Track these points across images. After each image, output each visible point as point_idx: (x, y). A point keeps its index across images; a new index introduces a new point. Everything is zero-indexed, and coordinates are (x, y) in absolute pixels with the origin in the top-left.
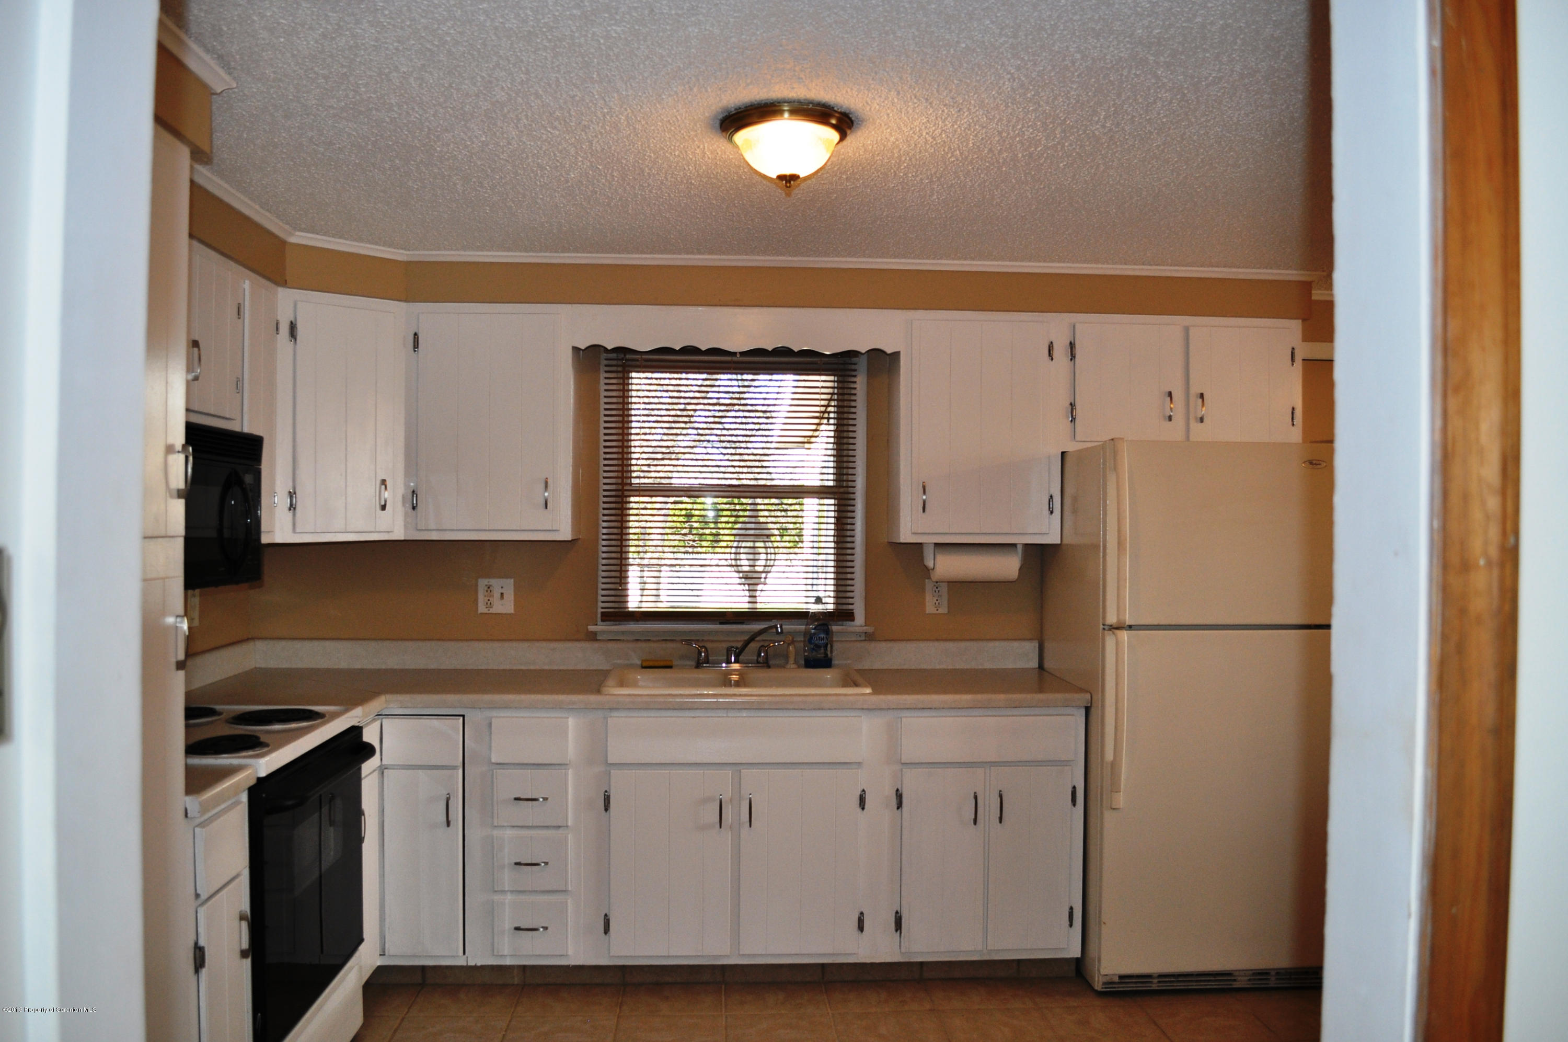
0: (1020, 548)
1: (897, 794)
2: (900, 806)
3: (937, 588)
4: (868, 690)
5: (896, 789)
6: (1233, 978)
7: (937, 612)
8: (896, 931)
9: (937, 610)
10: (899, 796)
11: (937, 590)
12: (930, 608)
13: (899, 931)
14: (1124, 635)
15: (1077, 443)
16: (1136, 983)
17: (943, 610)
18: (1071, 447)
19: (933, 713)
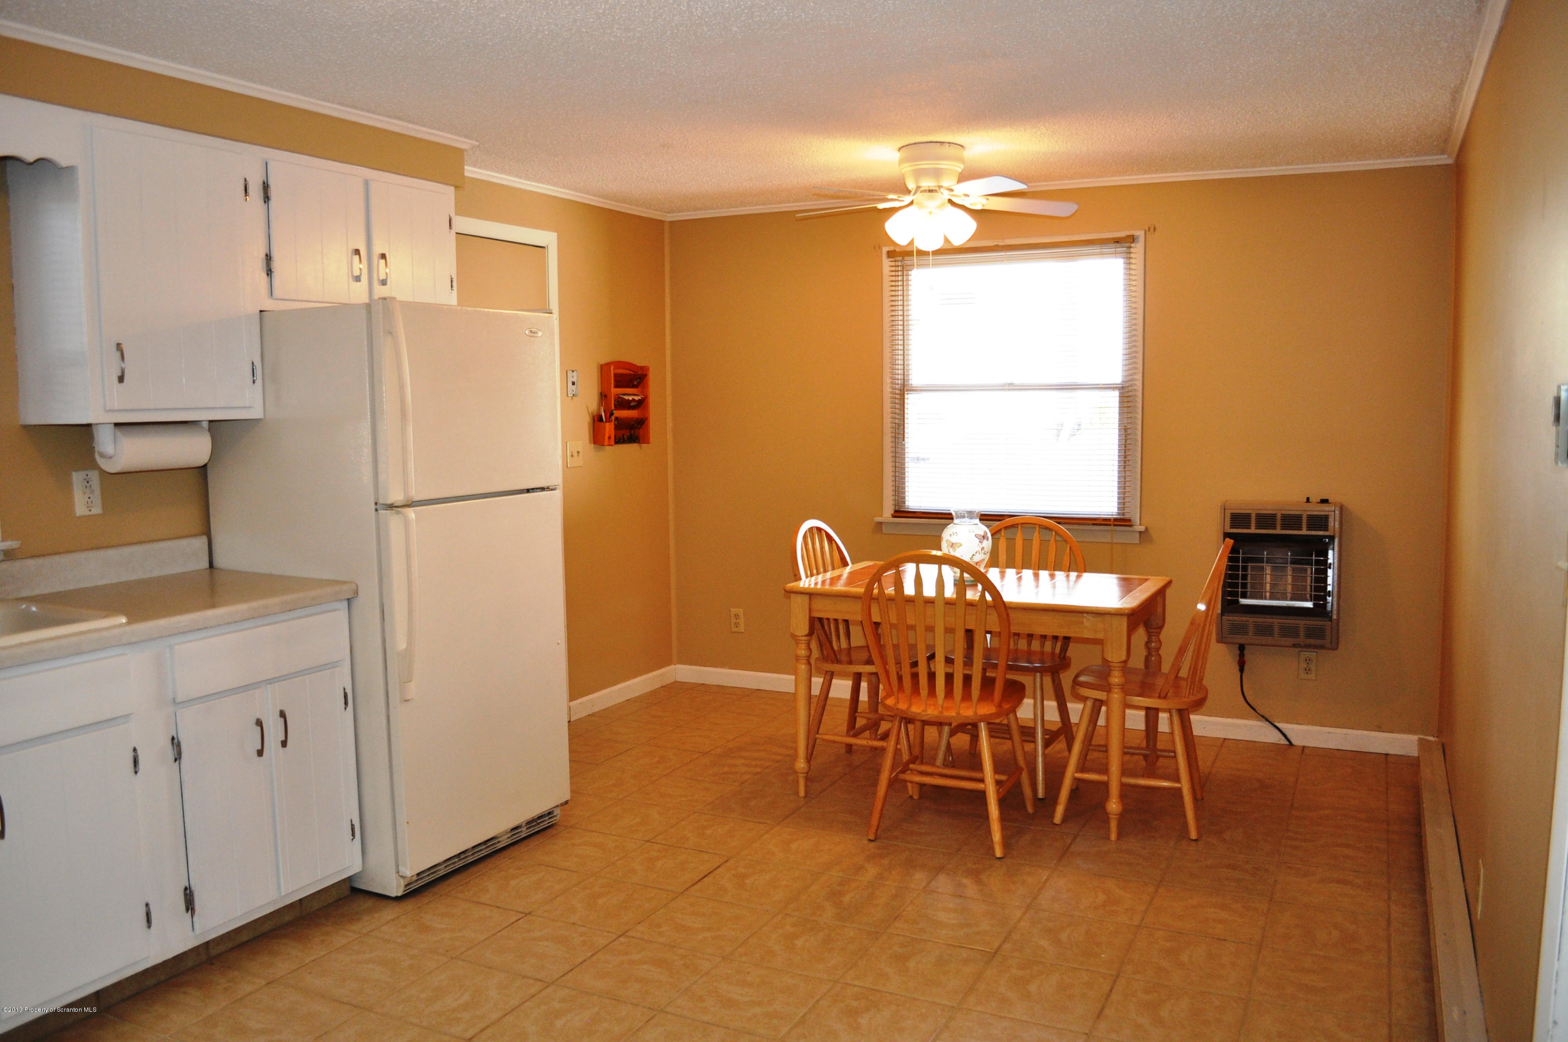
0: (205, 425)
1: (173, 743)
2: (178, 758)
3: (88, 482)
4: (124, 620)
5: (171, 737)
6: (497, 841)
7: (91, 513)
8: (187, 910)
9: (90, 510)
10: (175, 743)
11: (88, 485)
12: (80, 510)
13: (190, 911)
14: (411, 513)
15: (276, 301)
16: (428, 875)
17: (97, 510)
18: (268, 305)
19: (203, 634)
